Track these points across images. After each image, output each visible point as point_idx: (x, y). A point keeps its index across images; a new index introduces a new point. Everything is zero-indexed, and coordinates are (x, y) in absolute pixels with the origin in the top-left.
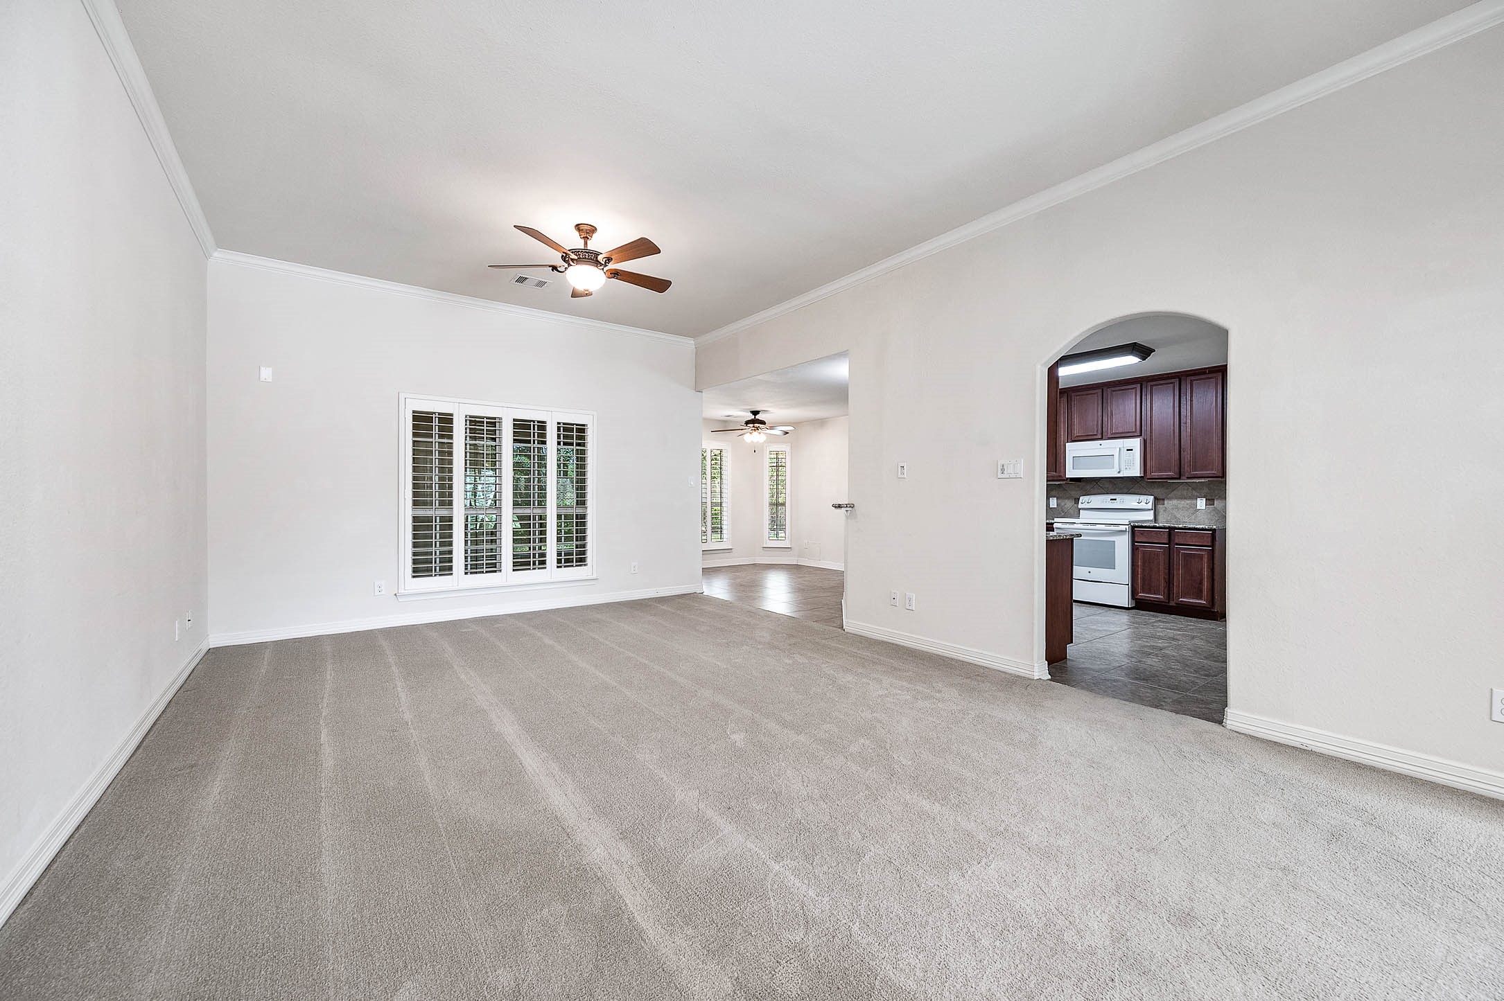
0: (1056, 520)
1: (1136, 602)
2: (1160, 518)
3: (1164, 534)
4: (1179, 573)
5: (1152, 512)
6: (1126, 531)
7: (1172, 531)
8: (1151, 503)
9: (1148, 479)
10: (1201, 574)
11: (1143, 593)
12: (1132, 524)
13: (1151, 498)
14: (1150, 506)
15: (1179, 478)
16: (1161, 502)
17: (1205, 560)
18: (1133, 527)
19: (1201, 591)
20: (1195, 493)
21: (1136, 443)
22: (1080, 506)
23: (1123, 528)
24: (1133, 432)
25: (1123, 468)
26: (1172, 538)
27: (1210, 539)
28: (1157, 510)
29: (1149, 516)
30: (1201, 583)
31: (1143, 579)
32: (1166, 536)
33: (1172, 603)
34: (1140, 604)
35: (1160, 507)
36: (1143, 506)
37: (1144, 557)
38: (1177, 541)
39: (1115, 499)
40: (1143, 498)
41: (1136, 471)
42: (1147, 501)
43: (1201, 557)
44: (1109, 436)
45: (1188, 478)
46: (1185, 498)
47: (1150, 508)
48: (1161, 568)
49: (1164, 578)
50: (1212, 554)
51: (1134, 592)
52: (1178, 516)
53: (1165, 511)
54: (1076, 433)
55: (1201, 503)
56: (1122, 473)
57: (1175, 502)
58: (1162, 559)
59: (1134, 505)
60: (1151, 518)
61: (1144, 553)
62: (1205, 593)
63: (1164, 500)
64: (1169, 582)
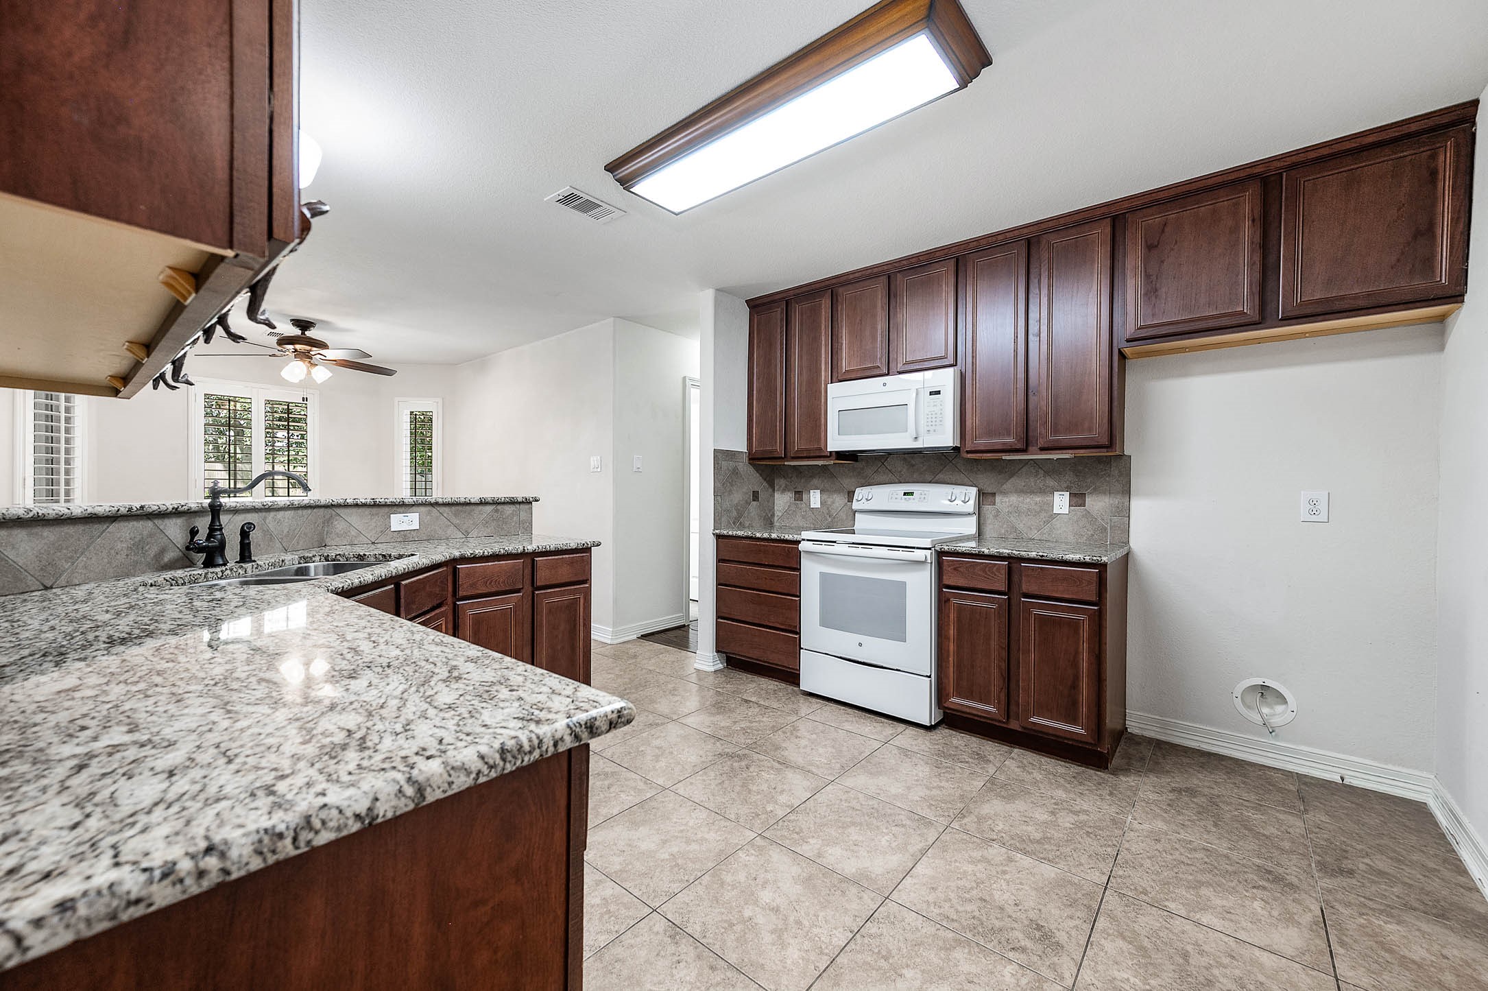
0: (806, 535)
1: (945, 713)
2: (989, 531)
3: (998, 570)
4: (1030, 659)
5: (974, 519)
6: (924, 562)
7: (1015, 566)
8: (972, 502)
9: (968, 452)
10: (1075, 664)
11: (960, 696)
12: (938, 548)
13: (973, 492)
14: (971, 506)
15: (1024, 451)
16: (990, 499)
17: (1085, 632)
18: (940, 554)
19: (1074, 704)
20: (1050, 482)
21: (946, 379)
22: (855, 506)
23: (919, 555)
24: (941, 358)
25: (922, 430)
26: (1015, 578)
27: (1094, 587)
28: (982, 515)
29: (969, 526)
30: (1075, 686)
31: (959, 667)
32: (1003, 576)
33: (1014, 725)
34: (951, 719)
35: (988, 509)
36: (958, 506)
37: (959, 620)
38: (1025, 588)
39: (912, 494)
40: (959, 491)
41: (944, 436)
42: (962, 497)
43: (1074, 626)
44: (900, 367)
45: (1043, 449)
46: (1032, 492)
47: (971, 510)
48: (994, 644)
49: (999, 667)
50: (1098, 621)
51: (941, 695)
52: (1021, 526)
53: (996, 516)
54: (844, 365)
55: (1061, 502)
56: (920, 439)
57: (1014, 499)
58: (995, 627)
59: (945, 506)
60: (972, 530)
61: (960, 608)
62: (1084, 710)
63: (993, 495)
64: (1009, 677)
